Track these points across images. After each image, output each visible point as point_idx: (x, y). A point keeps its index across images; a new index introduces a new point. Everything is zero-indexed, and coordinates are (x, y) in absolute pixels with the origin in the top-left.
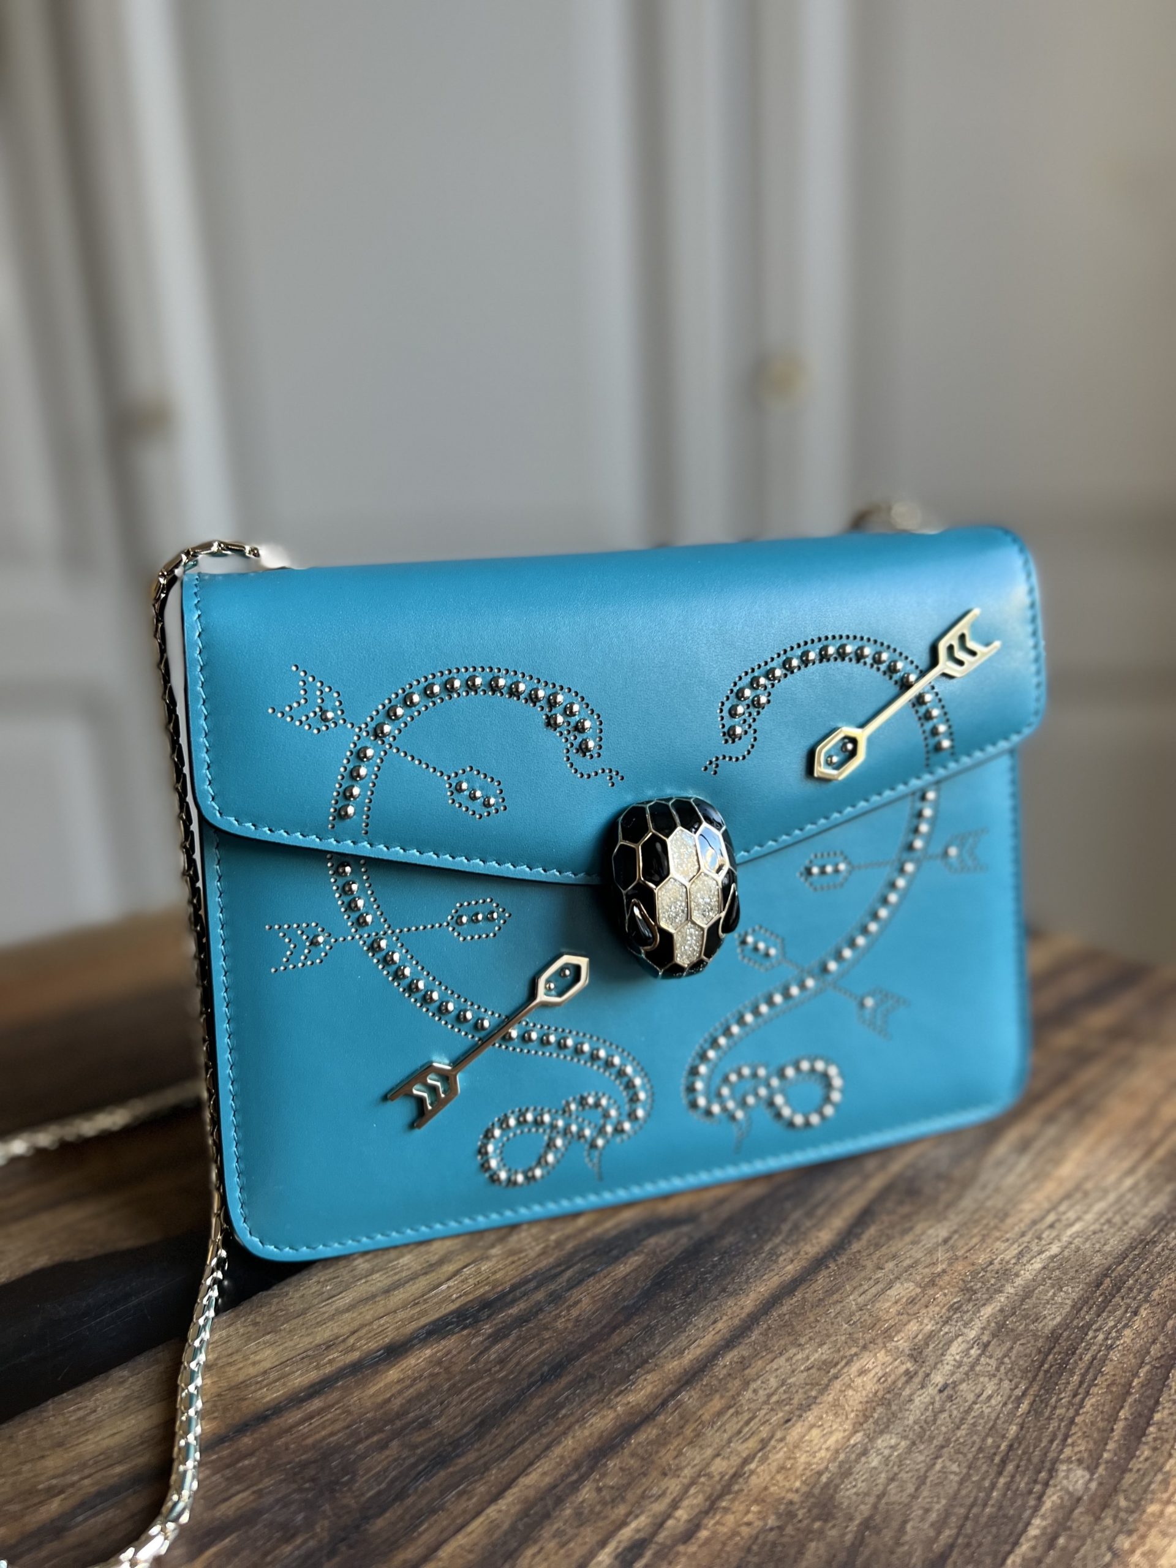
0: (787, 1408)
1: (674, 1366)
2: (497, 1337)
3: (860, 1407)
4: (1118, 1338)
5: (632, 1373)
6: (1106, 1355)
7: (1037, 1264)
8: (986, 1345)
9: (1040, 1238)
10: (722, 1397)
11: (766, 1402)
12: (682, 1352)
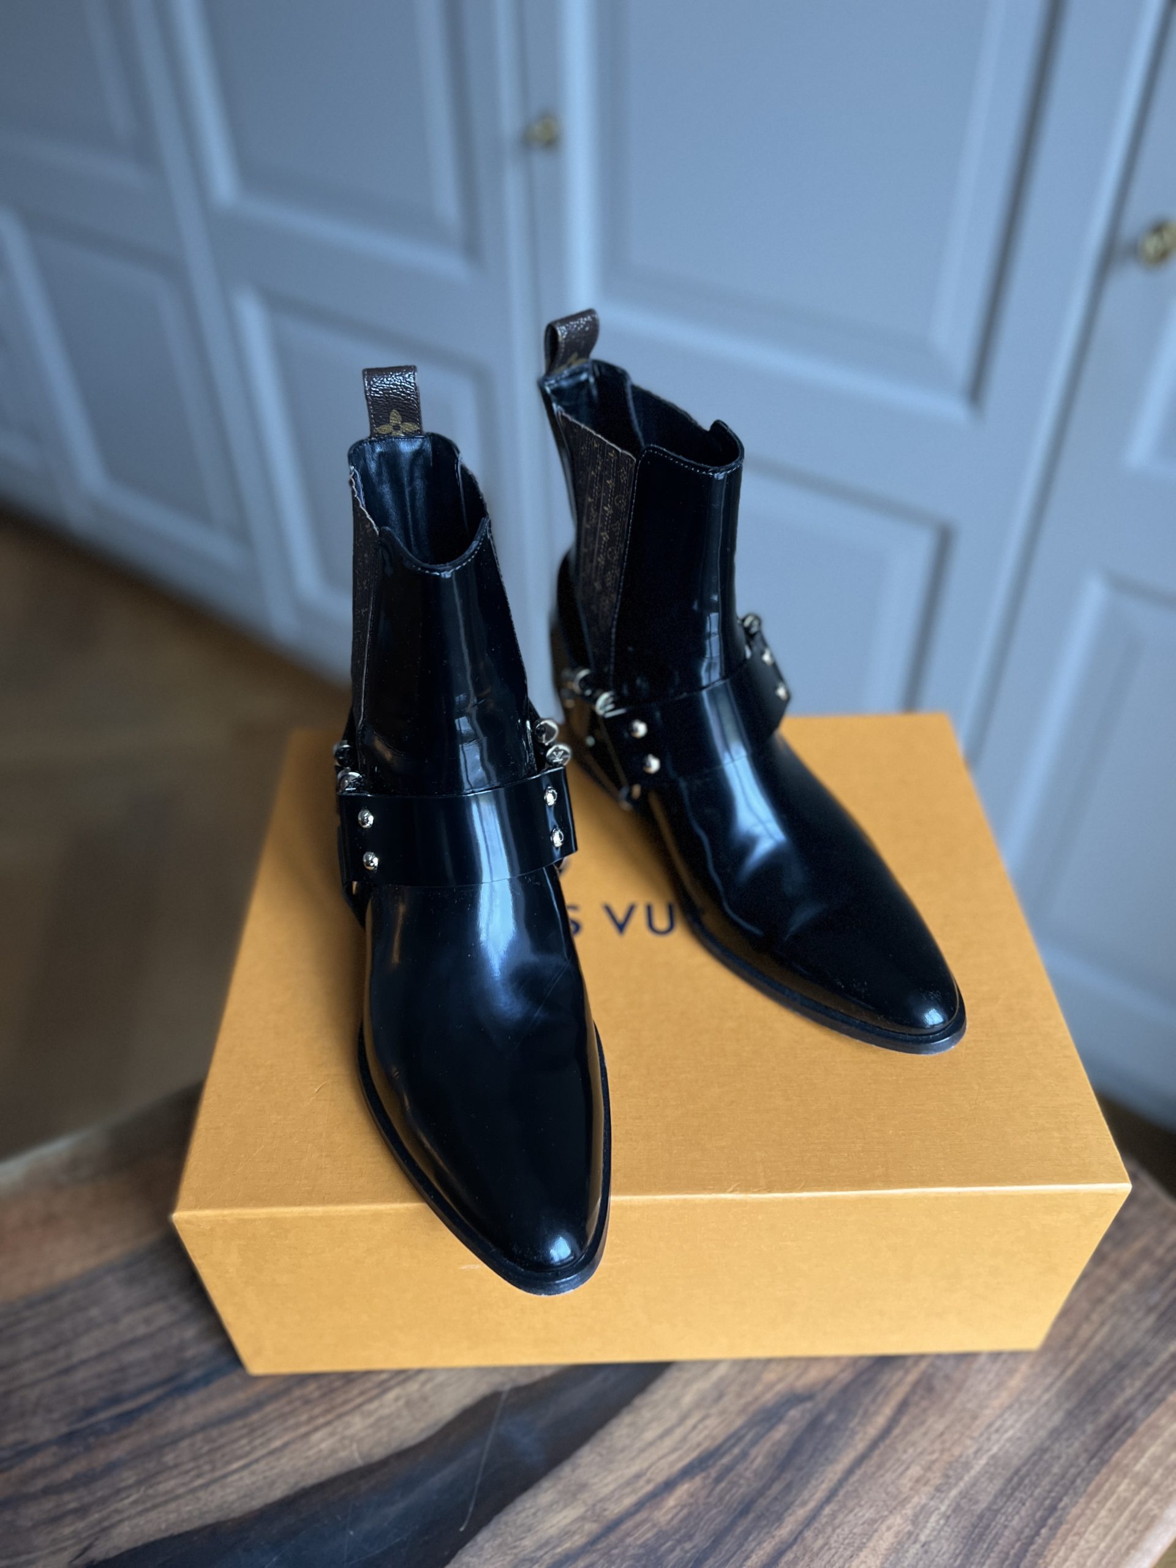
0: (852, 1549)
1: (801, 1513)
2: (718, 1480)
3: (884, 1552)
4: (1010, 1521)
5: (782, 1514)
6: (1002, 1534)
7: (983, 1461)
8: (948, 1517)
9: (989, 1439)
10: (823, 1537)
11: (842, 1544)
12: (804, 1504)
